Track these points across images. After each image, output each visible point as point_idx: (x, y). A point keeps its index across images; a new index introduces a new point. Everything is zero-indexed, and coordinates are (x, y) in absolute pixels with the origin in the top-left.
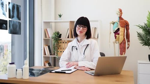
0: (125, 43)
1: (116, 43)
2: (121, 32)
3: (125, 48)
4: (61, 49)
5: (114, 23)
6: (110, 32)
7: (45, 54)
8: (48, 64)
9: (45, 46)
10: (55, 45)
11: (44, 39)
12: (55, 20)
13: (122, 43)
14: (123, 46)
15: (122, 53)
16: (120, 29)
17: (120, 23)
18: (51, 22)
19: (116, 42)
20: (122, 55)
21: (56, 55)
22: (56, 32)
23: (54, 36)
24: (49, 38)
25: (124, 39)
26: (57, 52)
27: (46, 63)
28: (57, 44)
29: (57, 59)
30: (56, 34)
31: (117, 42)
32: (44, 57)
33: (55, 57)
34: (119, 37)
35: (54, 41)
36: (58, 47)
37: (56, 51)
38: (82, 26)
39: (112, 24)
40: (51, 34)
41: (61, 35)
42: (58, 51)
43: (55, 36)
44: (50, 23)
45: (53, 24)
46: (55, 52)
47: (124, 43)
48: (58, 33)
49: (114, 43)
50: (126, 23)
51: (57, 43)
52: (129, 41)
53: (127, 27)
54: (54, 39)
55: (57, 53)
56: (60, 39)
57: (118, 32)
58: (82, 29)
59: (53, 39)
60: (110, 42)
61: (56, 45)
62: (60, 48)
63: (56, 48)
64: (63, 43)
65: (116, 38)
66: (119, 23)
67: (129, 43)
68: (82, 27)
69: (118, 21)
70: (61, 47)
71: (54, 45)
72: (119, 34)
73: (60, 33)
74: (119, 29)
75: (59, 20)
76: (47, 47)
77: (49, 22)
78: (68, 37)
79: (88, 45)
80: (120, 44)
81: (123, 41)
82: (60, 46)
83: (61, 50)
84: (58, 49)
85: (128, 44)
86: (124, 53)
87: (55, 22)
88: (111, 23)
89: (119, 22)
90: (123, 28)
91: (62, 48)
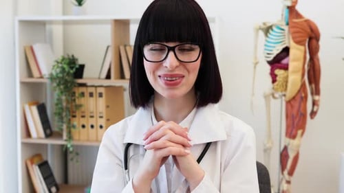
0: (306, 97)
1: (274, 97)
2: (294, 60)
3: (304, 116)
4: (83, 117)
5: (268, 30)
6: (256, 58)
7: (28, 134)
8: (40, 166)
9: (27, 107)
10: (61, 104)
11: (23, 83)
12: (64, 13)
13: (294, 98)
14: (298, 110)
15: (294, 132)
16: (292, 52)
17: (292, 30)
18: (51, 22)
19: (273, 95)
20: (294, 137)
21: (65, 137)
22: (63, 59)
23: (58, 70)
24: (42, 77)
25: (303, 85)
26: (71, 127)
27: (32, 163)
28: (68, 102)
29: (71, 152)
30: (65, 66)
31: (276, 95)
32: (24, 144)
33: (62, 146)
34: (287, 77)
35: (57, 92)
36: (74, 110)
37: (65, 127)
38: (172, 49)
39: (261, 33)
40: (47, 65)
41: (82, 67)
42: (74, 127)
43: (61, 72)
44: (48, 27)
45: (58, 31)
46: (62, 130)
47: (302, 98)
48: (72, 62)
49: (266, 97)
50: (312, 30)
51: (69, 98)
52: (317, 92)
53: (314, 42)
54: (58, 85)
55: (69, 133)
56: (80, 81)
57: (284, 61)
58: (176, 63)
59: (55, 84)
60: (253, 94)
61: (64, 104)
62: (78, 114)
63: (64, 114)
64: (91, 95)
65: (274, 81)
66: (286, 28)
67: (316, 98)
68: (171, 54)
69: (284, 23)
70: (83, 109)
71: (57, 104)
72: (286, 68)
73: (80, 62)
74: (286, 51)
75: (76, 14)
76: (35, 109)
77: (42, 24)
78: (108, 77)
79: (208, 145)
80: (289, 102)
81: (299, 91)
82: (80, 106)
83: (83, 121)
84: (74, 116)
85: (314, 103)
86: (300, 132)
87: (65, 23)
88: (260, 29)
89: (288, 24)
90: (302, 48)
91: (88, 115)
